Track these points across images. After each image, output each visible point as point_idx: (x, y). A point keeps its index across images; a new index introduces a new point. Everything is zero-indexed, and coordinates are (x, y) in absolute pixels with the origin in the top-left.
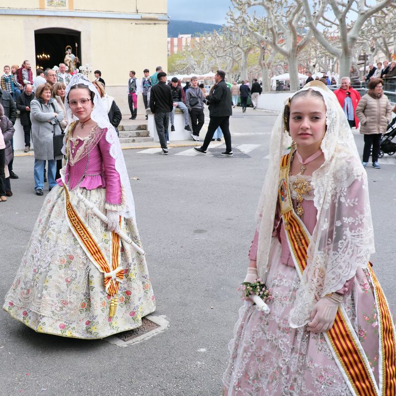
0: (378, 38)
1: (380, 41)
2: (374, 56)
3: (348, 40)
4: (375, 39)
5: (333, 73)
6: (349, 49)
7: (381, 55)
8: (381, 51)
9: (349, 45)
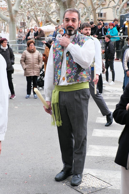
0: (31, 11)
1: (32, 13)
2: (30, 23)
3: (13, 12)
4: (29, 12)
5: (5, 32)
6: (14, 17)
7: (34, 22)
8: (33, 20)
9: (14, 15)
